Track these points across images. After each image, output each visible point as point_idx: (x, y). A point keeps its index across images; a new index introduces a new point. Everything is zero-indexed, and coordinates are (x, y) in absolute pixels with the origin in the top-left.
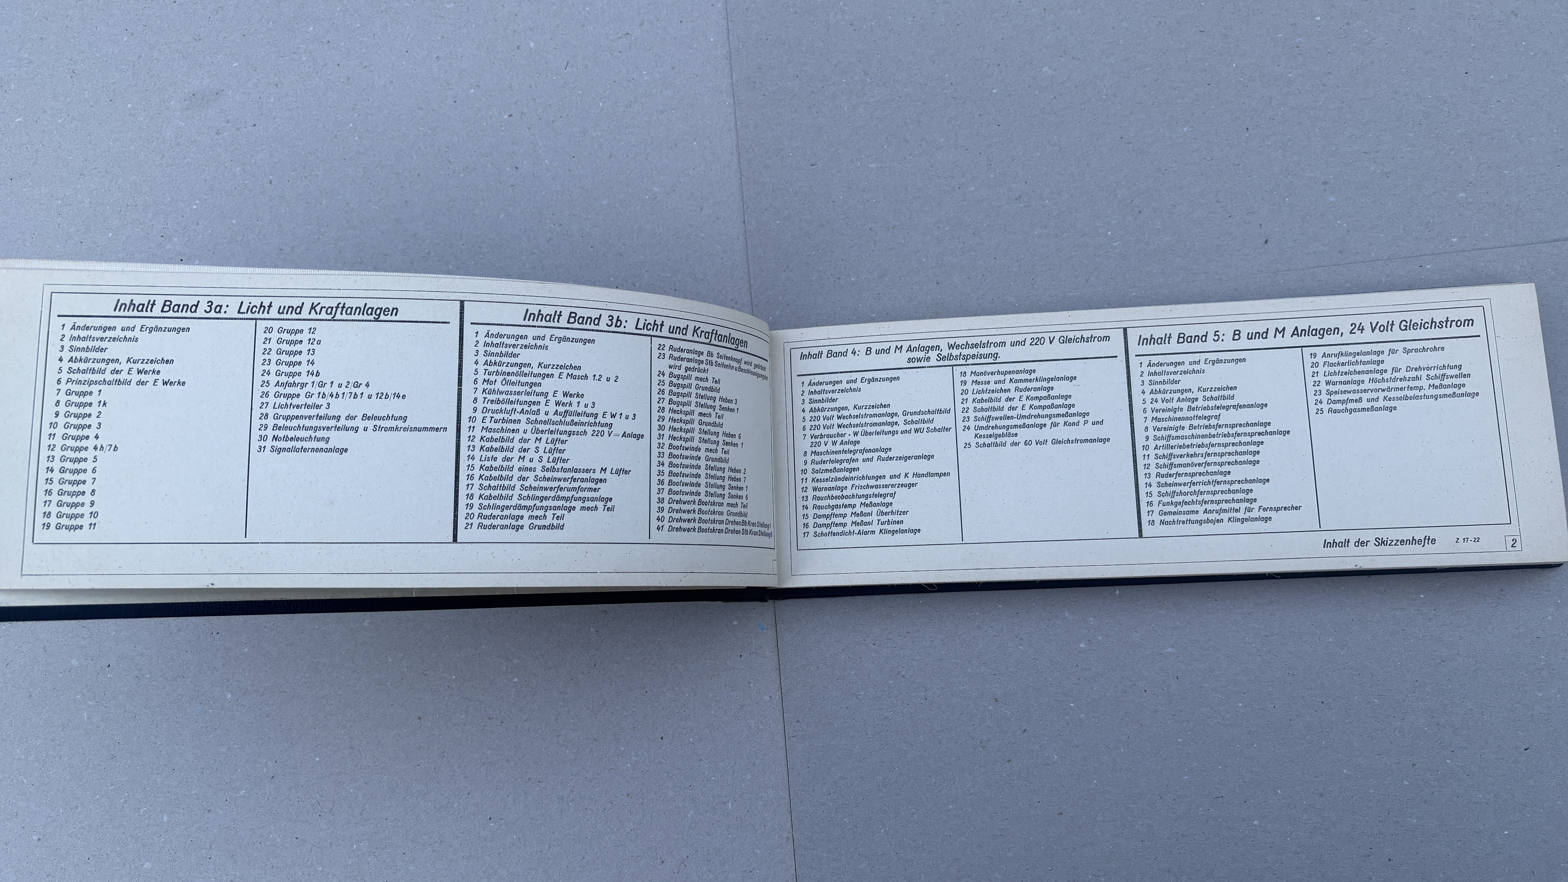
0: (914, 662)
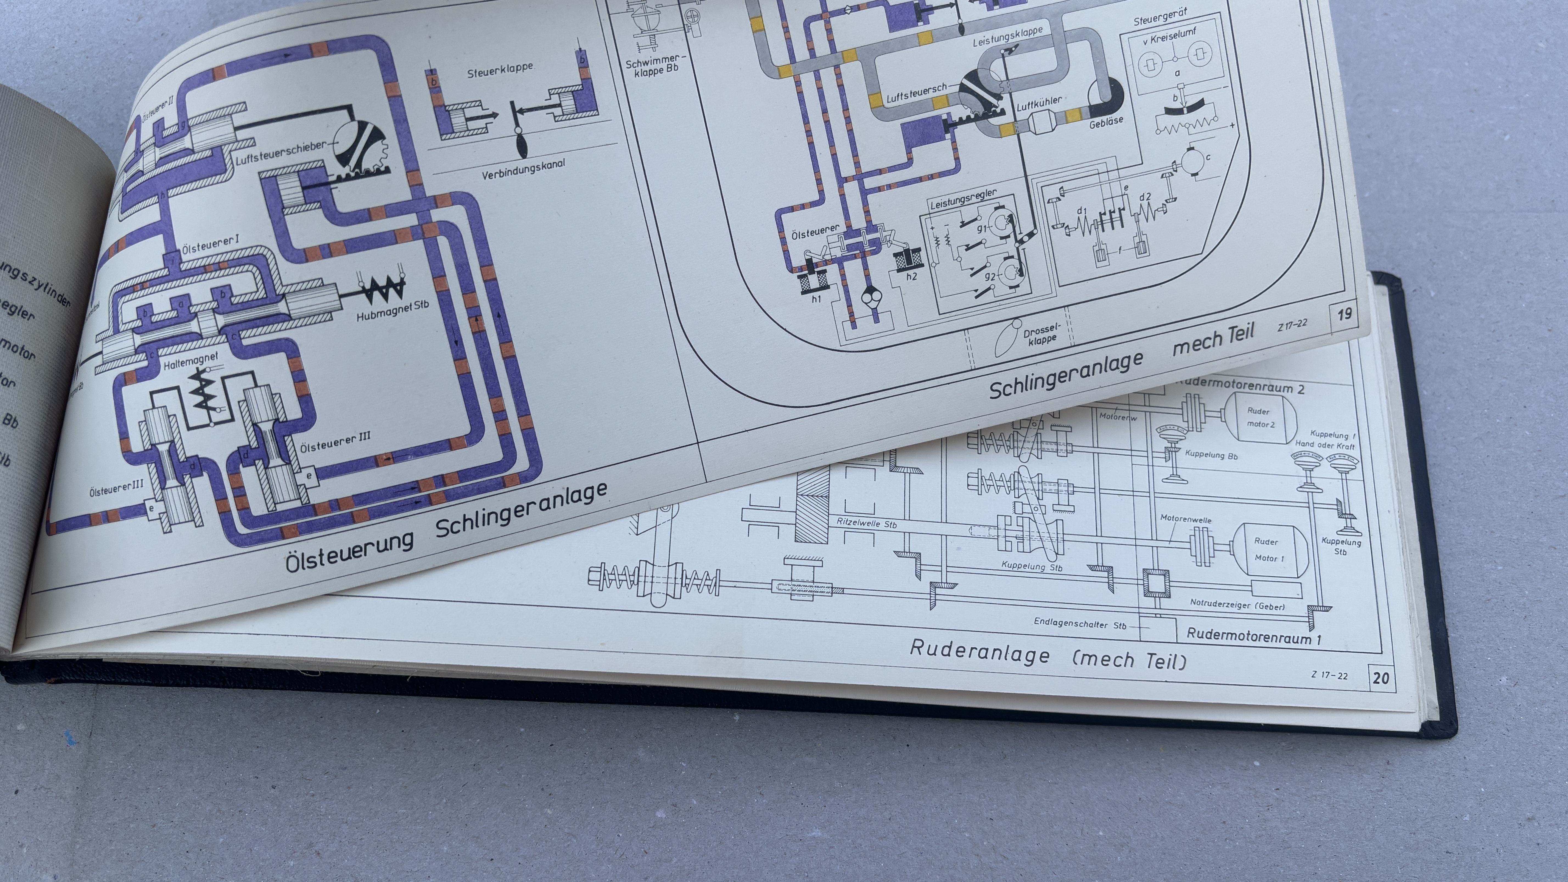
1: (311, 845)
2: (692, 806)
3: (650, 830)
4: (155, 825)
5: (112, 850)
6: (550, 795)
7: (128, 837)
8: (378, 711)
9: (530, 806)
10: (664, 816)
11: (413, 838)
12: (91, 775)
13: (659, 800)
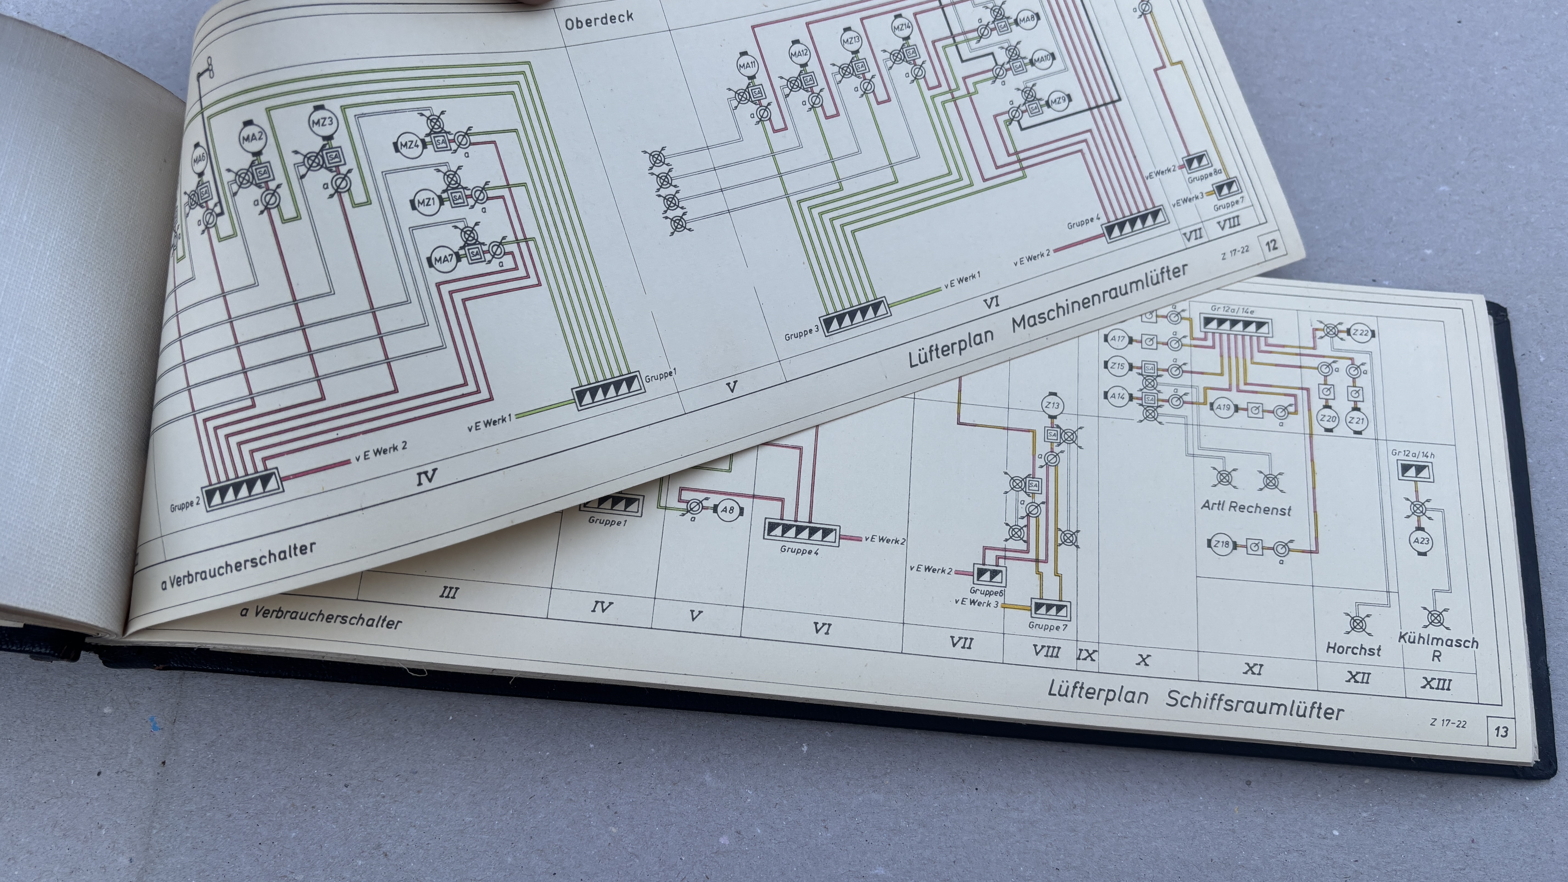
1: (379, 846)
2: (756, 834)
3: (713, 855)
4: (229, 816)
5: (187, 837)
6: (616, 813)
7: (203, 825)
8: (451, 718)
9: (595, 823)
10: (727, 843)
11: (478, 847)
12: (172, 762)
13: (723, 827)
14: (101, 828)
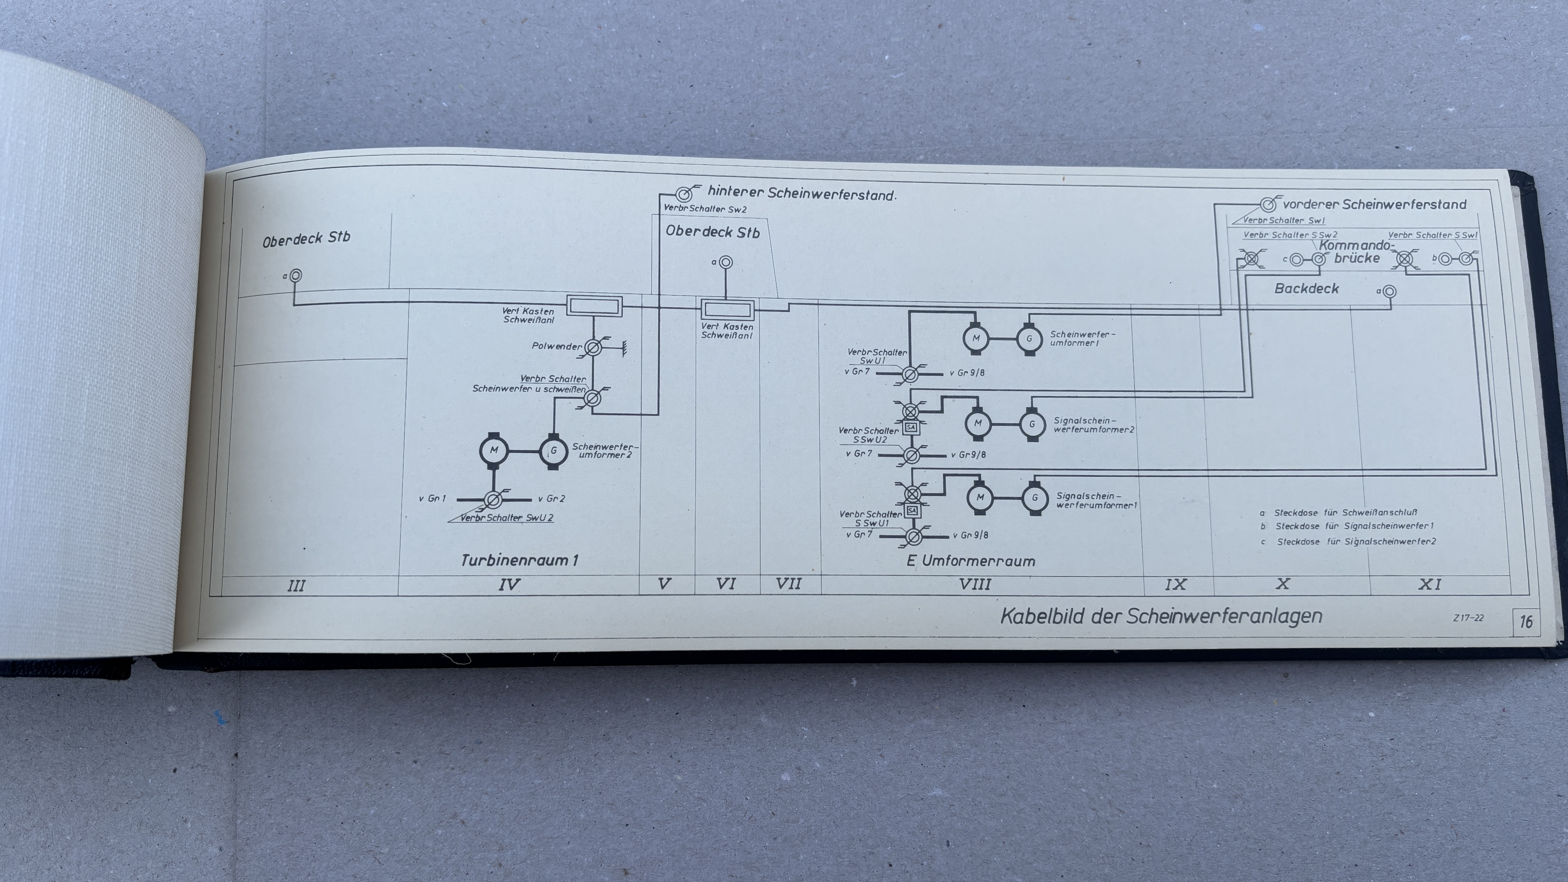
0: (485, 797)
1: (455, 816)
2: (816, 769)
3: (776, 792)
4: (309, 800)
5: (271, 824)
6: (679, 761)
7: (285, 811)
8: (507, 687)
9: (660, 773)
10: (789, 779)
11: (550, 807)
12: (244, 754)
13: (783, 764)
14: (185, 821)
